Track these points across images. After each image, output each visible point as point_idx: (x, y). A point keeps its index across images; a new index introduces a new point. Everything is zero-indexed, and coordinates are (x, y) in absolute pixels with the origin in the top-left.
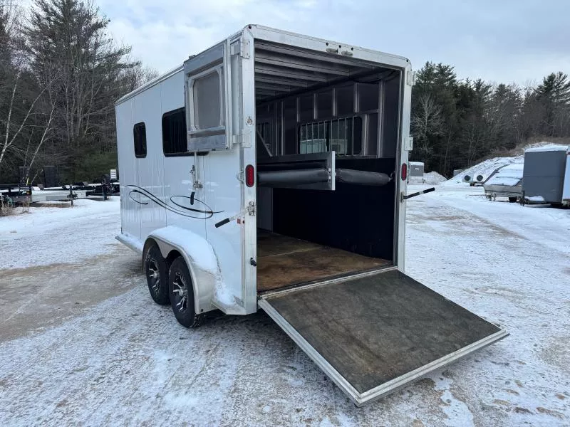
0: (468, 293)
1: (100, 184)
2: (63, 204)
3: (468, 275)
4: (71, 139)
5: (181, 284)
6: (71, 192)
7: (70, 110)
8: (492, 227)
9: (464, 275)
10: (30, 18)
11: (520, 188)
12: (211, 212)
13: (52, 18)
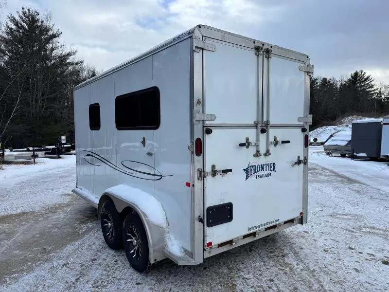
0: (349, 232)
1: (54, 147)
2: (27, 162)
3: (342, 216)
4: (33, 115)
5: (134, 236)
6: (34, 153)
7: (33, 94)
8: (339, 176)
9: (338, 216)
10: (4, 31)
11: (350, 148)
12: (161, 176)
13: (21, 31)
